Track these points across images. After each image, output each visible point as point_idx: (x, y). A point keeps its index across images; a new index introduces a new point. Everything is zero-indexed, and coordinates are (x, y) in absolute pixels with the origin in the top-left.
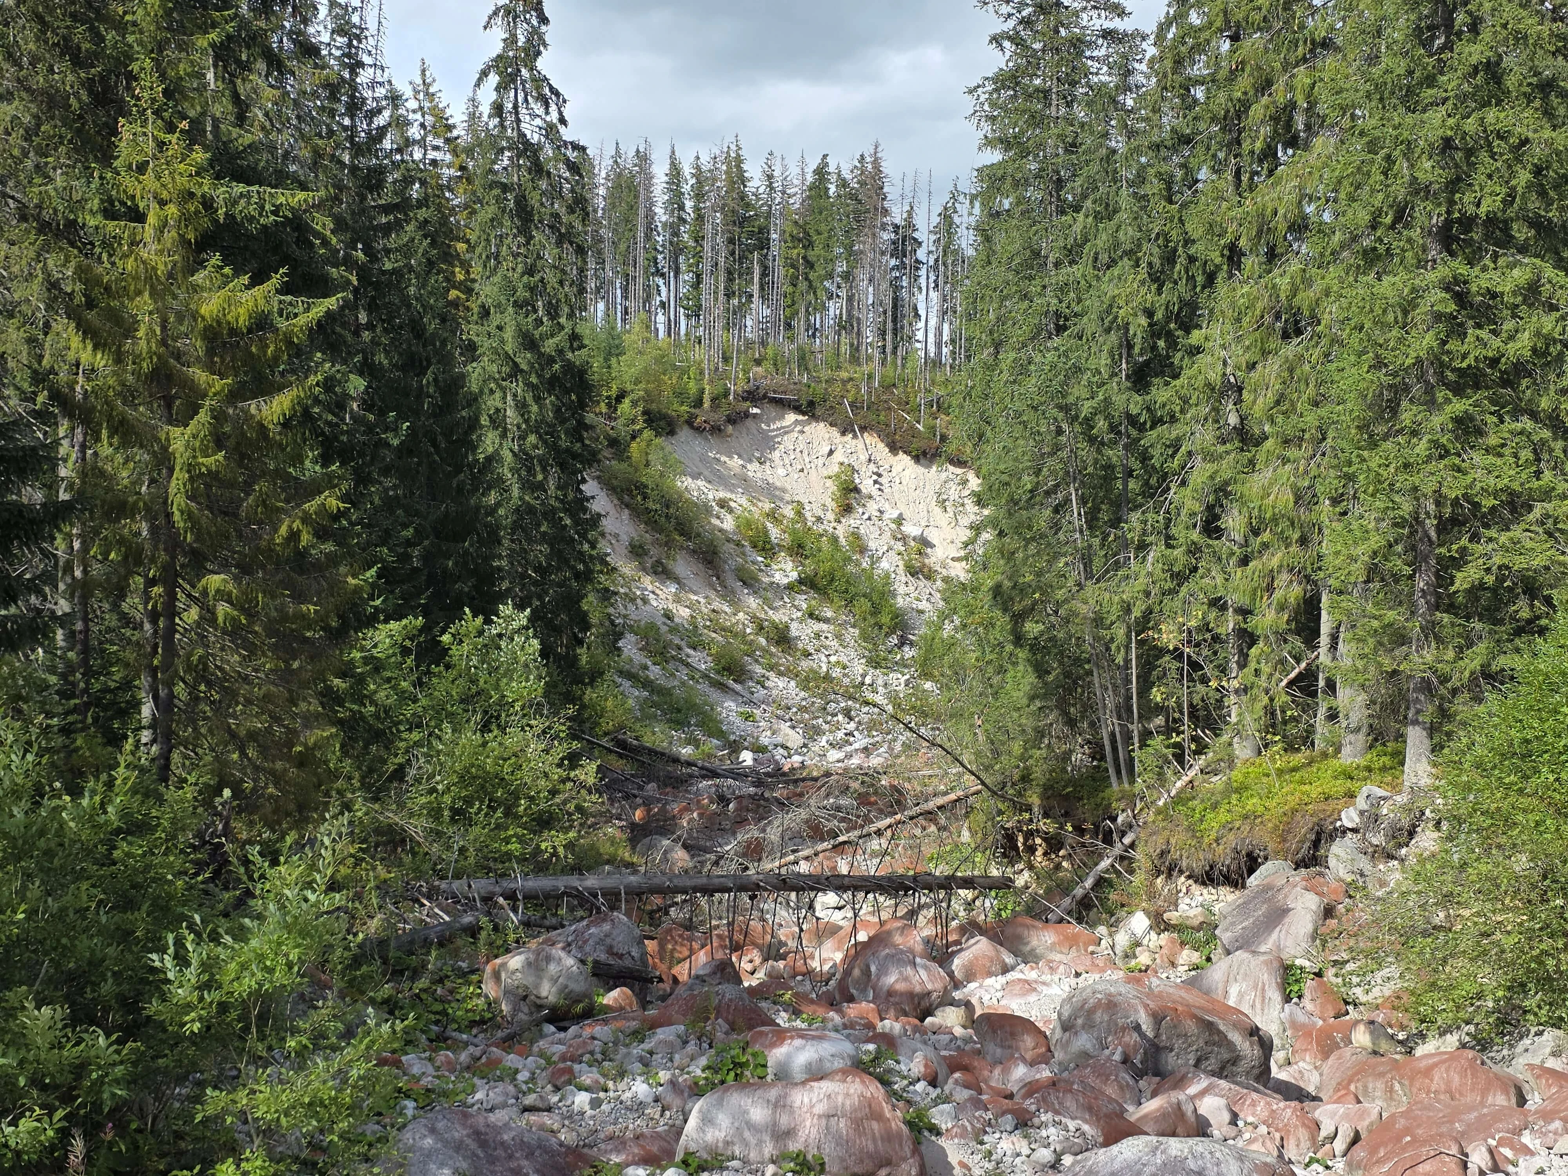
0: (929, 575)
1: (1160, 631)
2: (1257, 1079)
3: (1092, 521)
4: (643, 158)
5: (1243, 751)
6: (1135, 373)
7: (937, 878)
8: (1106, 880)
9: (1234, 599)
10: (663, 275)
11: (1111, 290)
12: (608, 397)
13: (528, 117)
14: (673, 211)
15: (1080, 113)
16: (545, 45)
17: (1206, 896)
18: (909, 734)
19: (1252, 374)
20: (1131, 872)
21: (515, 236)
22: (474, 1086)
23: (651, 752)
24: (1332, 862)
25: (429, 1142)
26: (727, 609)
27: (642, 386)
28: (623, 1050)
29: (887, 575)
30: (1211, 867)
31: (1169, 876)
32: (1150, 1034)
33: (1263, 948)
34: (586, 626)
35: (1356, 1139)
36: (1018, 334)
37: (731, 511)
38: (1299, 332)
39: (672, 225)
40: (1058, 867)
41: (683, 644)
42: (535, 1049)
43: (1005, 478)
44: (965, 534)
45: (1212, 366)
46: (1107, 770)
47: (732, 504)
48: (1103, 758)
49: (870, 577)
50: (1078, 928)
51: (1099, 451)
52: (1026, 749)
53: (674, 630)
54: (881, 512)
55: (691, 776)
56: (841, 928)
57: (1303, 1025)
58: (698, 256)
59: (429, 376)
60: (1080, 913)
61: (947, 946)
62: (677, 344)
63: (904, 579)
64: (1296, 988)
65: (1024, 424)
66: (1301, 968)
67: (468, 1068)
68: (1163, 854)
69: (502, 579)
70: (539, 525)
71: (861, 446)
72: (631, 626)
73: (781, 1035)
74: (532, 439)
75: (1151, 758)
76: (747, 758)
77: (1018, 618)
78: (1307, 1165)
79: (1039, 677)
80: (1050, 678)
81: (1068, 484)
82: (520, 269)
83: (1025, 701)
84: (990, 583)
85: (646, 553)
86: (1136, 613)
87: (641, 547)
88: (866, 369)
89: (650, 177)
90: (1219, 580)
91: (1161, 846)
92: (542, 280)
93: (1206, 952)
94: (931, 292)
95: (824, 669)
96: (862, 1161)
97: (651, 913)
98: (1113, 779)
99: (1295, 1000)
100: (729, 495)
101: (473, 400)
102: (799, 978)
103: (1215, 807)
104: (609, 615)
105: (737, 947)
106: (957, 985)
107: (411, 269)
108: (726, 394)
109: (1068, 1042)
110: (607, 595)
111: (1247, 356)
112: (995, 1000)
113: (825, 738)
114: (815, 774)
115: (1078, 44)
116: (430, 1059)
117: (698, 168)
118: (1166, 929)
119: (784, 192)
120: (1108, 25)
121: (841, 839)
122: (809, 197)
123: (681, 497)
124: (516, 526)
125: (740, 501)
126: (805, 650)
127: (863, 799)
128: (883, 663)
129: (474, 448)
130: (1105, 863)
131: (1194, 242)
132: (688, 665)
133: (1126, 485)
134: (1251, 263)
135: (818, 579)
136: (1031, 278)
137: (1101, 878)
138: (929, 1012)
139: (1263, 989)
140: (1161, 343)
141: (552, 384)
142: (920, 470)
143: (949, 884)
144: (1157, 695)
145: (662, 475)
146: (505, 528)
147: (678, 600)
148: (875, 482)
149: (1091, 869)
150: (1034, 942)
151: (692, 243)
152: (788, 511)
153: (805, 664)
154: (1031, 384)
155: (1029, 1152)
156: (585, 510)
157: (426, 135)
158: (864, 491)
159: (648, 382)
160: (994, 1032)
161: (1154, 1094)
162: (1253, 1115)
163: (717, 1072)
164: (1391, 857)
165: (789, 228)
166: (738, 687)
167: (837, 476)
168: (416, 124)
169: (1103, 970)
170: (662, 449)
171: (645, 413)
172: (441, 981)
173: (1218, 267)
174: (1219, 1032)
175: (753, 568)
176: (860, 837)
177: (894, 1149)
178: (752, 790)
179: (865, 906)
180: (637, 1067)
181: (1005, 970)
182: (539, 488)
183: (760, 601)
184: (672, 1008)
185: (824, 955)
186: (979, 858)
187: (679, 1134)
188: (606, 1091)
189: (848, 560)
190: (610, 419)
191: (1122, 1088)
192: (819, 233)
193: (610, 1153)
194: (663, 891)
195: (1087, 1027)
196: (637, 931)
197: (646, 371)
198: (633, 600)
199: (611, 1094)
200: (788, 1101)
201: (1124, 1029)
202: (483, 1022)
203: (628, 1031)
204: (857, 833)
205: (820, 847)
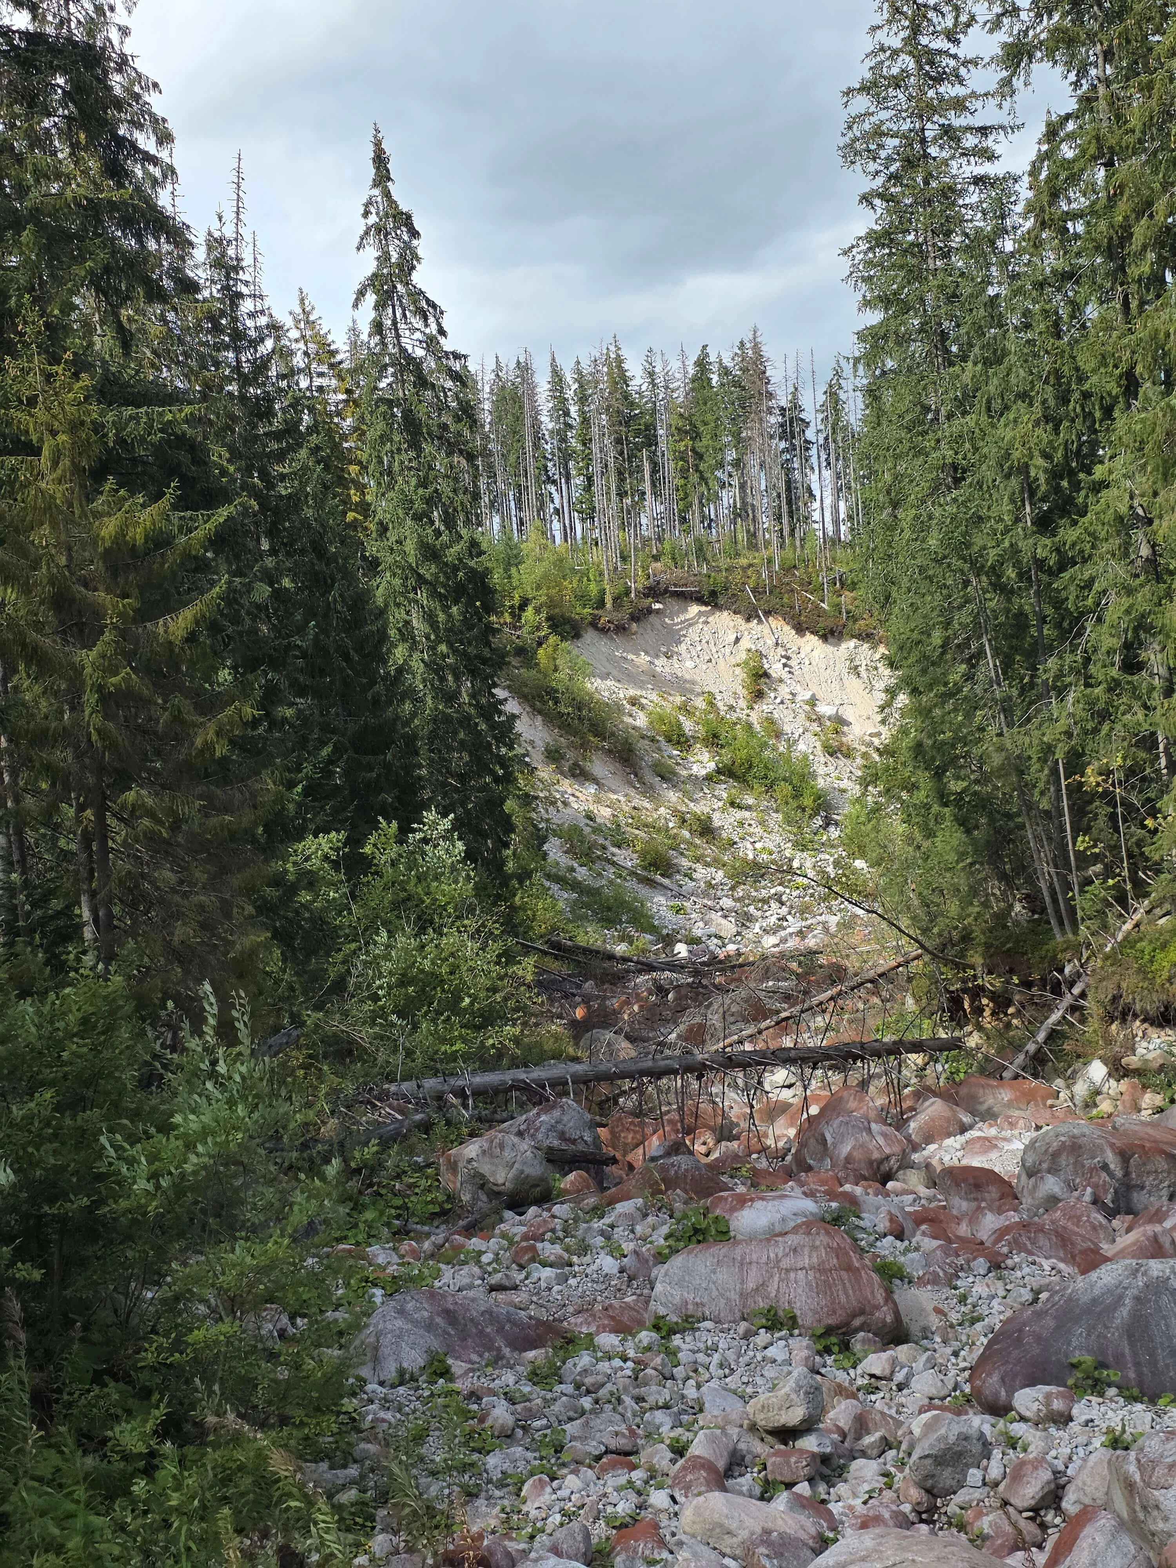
0: (848, 754)
1: (1087, 775)
3: (1007, 670)
4: (524, 369)
6: (1041, 519)
7: (885, 1044)
8: (1058, 1032)
9: (1164, 737)
10: (554, 482)
11: (1007, 435)
12: (511, 607)
13: (407, 333)
14: (559, 417)
15: (959, 262)
16: (418, 260)
17: (1164, 1038)
19: (1158, 501)
20: (1083, 1020)
21: (406, 451)
22: (439, 1270)
23: (587, 951)
25: (399, 1323)
26: (648, 806)
27: (544, 591)
28: (584, 1226)
29: (805, 757)
30: (1166, 1008)
31: (1124, 1020)
32: (1119, 1173)
34: (510, 828)
36: (915, 491)
37: (642, 707)
39: (559, 431)
40: (1008, 1025)
41: (607, 843)
42: (497, 1231)
43: (915, 636)
44: (881, 697)
45: (1119, 498)
46: (1048, 922)
47: (643, 701)
48: (1043, 910)
49: (788, 760)
50: (1034, 1083)
51: (1009, 601)
52: (962, 909)
53: (597, 830)
54: (794, 695)
55: (628, 971)
56: (792, 1104)
58: (588, 458)
59: (335, 593)
60: (1035, 1068)
61: (902, 1114)
62: (574, 549)
63: (823, 760)
65: (930, 578)
67: (432, 1256)
68: (1115, 999)
69: (423, 788)
70: (455, 733)
71: (767, 631)
72: (554, 830)
73: (742, 1202)
74: (442, 648)
75: (1092, 903)
76: (682, 950)
77: (940, 775)
79: (967, 834)
80: (978, 834)
81: (980, 637)
82: (414, 481)
83: (955, 859)
84: (908, 743)
85: (562, 757)
86: (1062, 758)
87: (557, 751)
88: (765, 554)
89: (532, 387)
90: (1141, 715)
91: (1111, 992)
92: (436, 491)
93: (1169, 1094)
94: (824, 472)
95: (751, 856)
96: (834, 1312)
97: (601, 1104)
98: (1056, 930)
100: (639, 693)
101: (381, 613)
102: (755, 1156)
103: (1164, 946)
104: (532, 820)
105: (689, 1131)
106: (916, 1148)
107: (308, 495)
108: (627, 592)
109: (1035, 1187)
110: (527, 800)
111: (1150, 483)
112: (955, 1160)
113: (758, 925)
114: (752, 959)
115: (950, 193)
116: (394, 1249)
117: (579, 372)
118: (1125, 1075)
119: (667, 387)
120: (979, 170)
121: (784, 1015)
122: (692, 390)
123: (591, 698)
124: (433, 736)
125: (650, 697)
126: (730, 840)
127: (801, 977)
128: (810, 846)
129: (385, 662)
130: (1055, 1017)
131: (1087, 376)
132: (614, 864)
133: (1040, 632)
134: (1149, 390)
135: (736, 768)
136: (924, 434)
137: (1053, 1030)
138: (889, 1177)
140: (1065, 484)
141: (458, 592)
142: (828, 649)
143: (896, 1049)
145: (571, 679)
146: (422, 738)
147: (598, 801)
148: (785, 665)
149: (1042, 1023)
150: (990, 1101)
151: (580, 447)
152: (700, 703)
153: (731, 853)
154: (934, 538)
155: (1004, 1293)
156: (500, 713)
157: (310, 363)
158: (774, 675)
159: (548, 588)
160: (957, 1186)
161: (1128, 1230)
163: (678, 1240)
165: (675, 422)
166: (666, 881)
167: (746, 663)
168: (299, 353)
169: (1064, 1121)
170: (569, 652)
171: (548, 619)
172: (398, 1177)
173: (1115, 399)
175: (670, 762)
176: (802, 1012)
177: (866, 1298)
178: (690, 980)
179: (813, 1082)
180: (599, 1241)
181: (964, 1129)
182: (451, 697)
183: (680, 794)
184: (631, 1184)
185: (778, 1132)
186: (926, 1024)
187: (647, 1302)
188: (571, 1265)
189: (764, 745)
190: (515, 628)
191: (1094, 1228)
192: (705, 424)
193: (580, 1326)
194: (610, 1078)
195: (1053, 1170)
196: (587, 1116)
197: (545, 576)
198: (553, 803)
199: (576, 1268)
200: (754, 1257)
201: (1091, 1170)
202: (444, 1213)
203: (587, 1208)
204: (798, 1008)
205: (763, 1025)
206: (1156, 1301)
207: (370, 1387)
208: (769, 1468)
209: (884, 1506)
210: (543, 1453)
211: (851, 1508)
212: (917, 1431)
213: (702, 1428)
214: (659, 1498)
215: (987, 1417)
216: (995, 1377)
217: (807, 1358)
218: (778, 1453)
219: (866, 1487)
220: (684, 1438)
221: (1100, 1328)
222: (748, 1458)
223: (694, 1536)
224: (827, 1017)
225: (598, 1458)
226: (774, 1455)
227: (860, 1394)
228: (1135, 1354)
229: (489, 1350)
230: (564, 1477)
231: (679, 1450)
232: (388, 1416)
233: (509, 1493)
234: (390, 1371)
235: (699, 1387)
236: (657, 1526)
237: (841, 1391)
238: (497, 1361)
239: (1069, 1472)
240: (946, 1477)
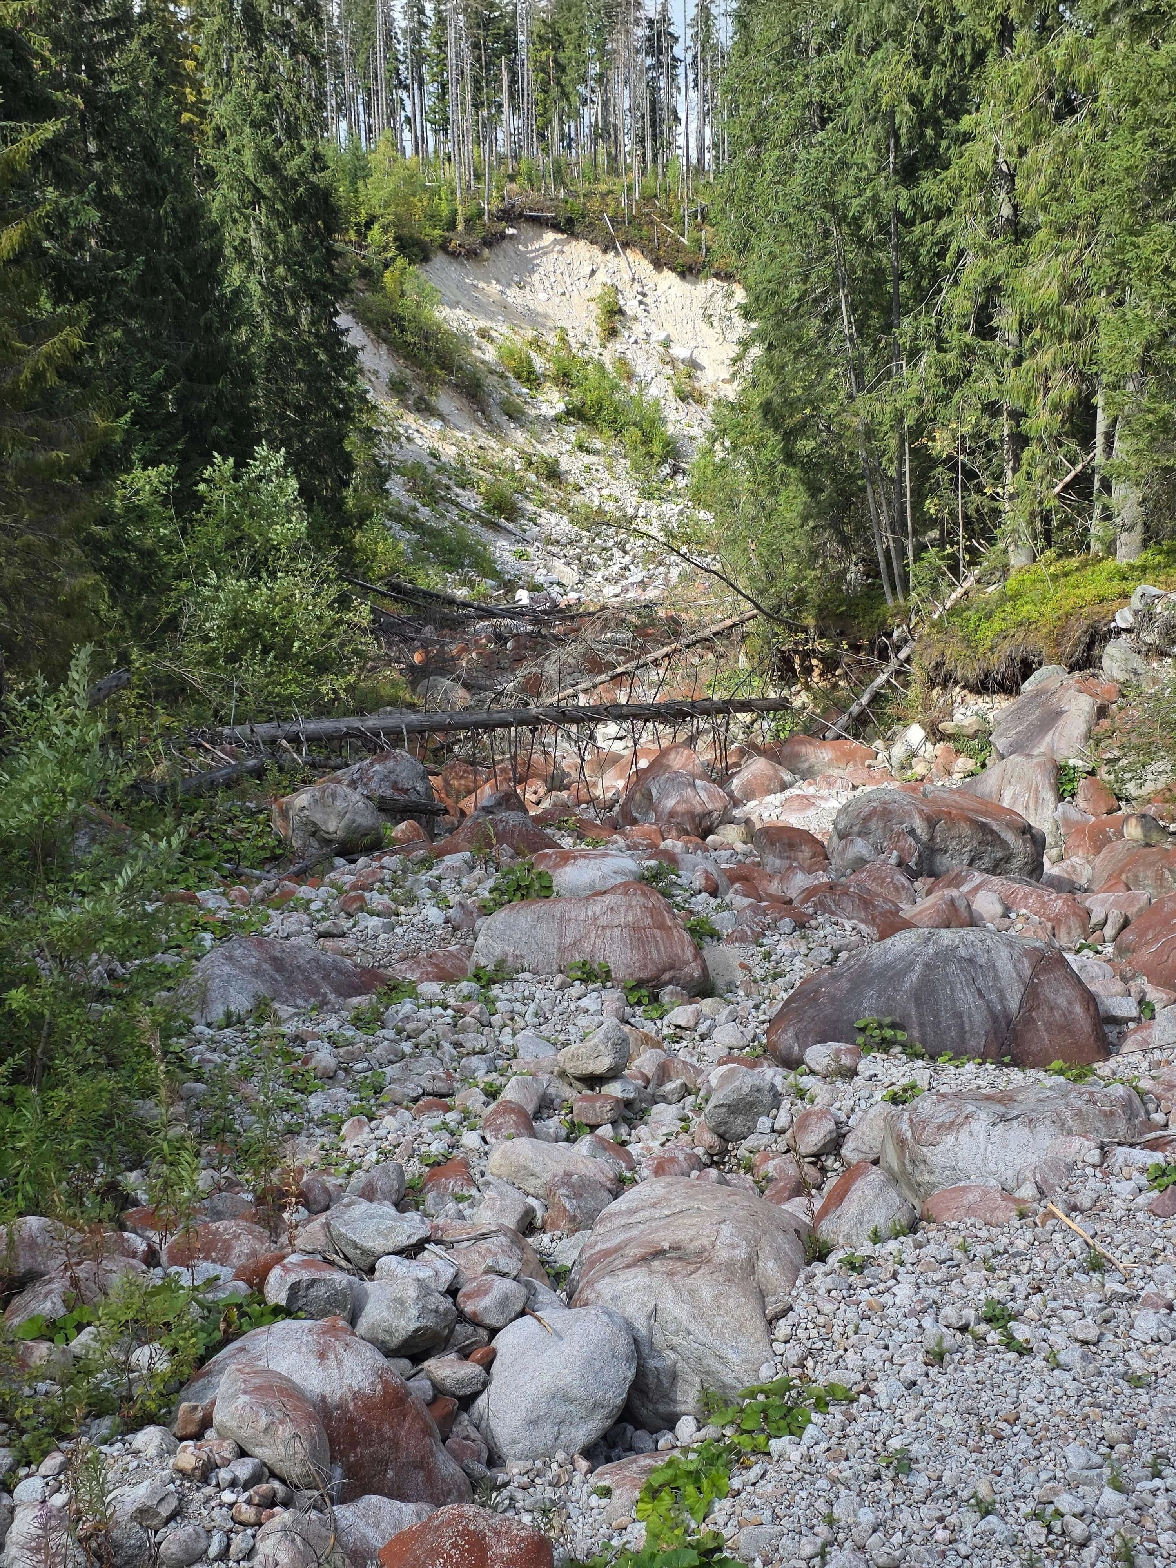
0: (700, 400)
1: (934, 440)
2: (1030, 874)
3: (861, 327)
5: (1017, 559)
6: (904, 167)
7: (714, 703)
8: (882, 695)
9: (1009, 402)
10: (406, 87)
11: (876, 75)
12: (358, 224)
14: (412, 15)
17: (981, 705)
18: (685, 565)
19: (1024, 159)
20: (906, 685)
21: (245, 49)
22: (268, 916)
23: (427, 595)
24: (1106, 662)
25: (227, 969)
26: (494, 445)
27: (392, 209)
28: (412, 877)
29: (657, 402)
30: (986, 676)
31: (945, 687)
32: (925, 838)
33: (1036, 752)
34: (349, 467)
35: (1126, 924)
36: (780, 129)
37: (492, 340)
38: (1073, 111)
39: (412, 31)
40: (835, 686)
41: (451, 483)
42: (326, 880)
43: (772, 286)
44: (733, 350)
45: (984, 153)
46: (882, 587)
47: (493, 334)
48: (878, 575)
49: (639, 404)
50: (855, 743)
51: (868, 253)
52: (800, 571)
53: (441, 469)
54: (648, 335)
55: (468, 617)
56: (622, 757)
57: (1077, 822)
58: (442, 64)
59: (167, 206)
60: (857, 729)
61: (727, 770)
62: (426, 163)
63: (674, 405)
64: (1069, 787)
65: (791, 226)
66: (1074, 768)
67: (262, 901)
68: (937, 666)
69: (260, 420)
70: (294, 363)
71: (624, 264)
72: (397, 467)
73: (566, 858)
74: (280, 270)
75: (925, 571)
76: (523, 596)
77: (790, 436)
78: (1078, 952)
79: (812, 496)
80: (823, 496)
81: (837, 291)
82: (253, 84)
83: (798, 522)
84: (758, 401)
85: (407, 389)
86: (909, 422)
87: (402, 383)
88: (625, 180)
90: (993, 383)
91: (936, 658)
92: (277, 96)
93: (981, 759)
94: (690, 93)
95: (597, 503)
96: (646, 966)
97: (435, 751)
98: (888, 595)
99: (1068, 799)
100: (489, 324)
101: (215, 230)
102: (583, 806)
103: (989, 616)
104: (374, 456)
105: (522, 780)
106: (737, 803)
107: (139, 92)
108: (480, 214)
109: (845, 849)
110: (370, 435)
111: (1018, 139)
112: (774, 816)
113: (600, 574)
114: (591, 609)
116: (224, 894)
118: (941, 740)
121: (619, 670)
123: (439, 328)
124: (272, 364)
125: (501, 329)
126: (577, 485)
127: (639, 630)
128: (656, 494)
129: (220, 282)
130: (881, 679)
131: (962, 17)
132: (458, 505)
133: (896, 288)
134: (1023, 37)
135: (585, 410)
136: (792, 67)
137: (877, 693)
138: (709, 831)
139: (1037, 790)
140: (929, 132)
141: (299, 210)
142: (685, 288)
143: (726, 708)
144: (930, 506)
145: (418, 306)
146: (259, 367)
147: (443, 438)
148: (640, 302)
149: (867, 685)
150: (812, 760)
151: (434, 50)
152: (552, 339)
153: (576, 499)
154: (797, 183)
155: (806, 952)
156: (341, 344)
158: (629, 312)
159: (397, 205)
160: (773, 844)
161: (929, 893)
162: (1026, 907)
163: (503, 894)
164: (1164, 654)
165: (538, 28)
166: (510, 526)
167: (601, 298)
169: (879, 782)
170: (417, 277)
171: (396, 239)
172: (230, 821)
173: (988, 44)
174: (992, 832)
175: (519, 400)
176: (637, 668)
177: (676, 955)
178: (530, 628)
179: (644, 734)
180: (427, 892)
181: (784, 787)
182: (291, 323)
183: (527, 435)
184: (460, 837)
185: (607, 783)
186: (756, 682)
187: (470, 951)
188: (398, 915)
189: (615, 387)
190: (360, 247)
191: (897, 889)
192: (569, 33)
193: (405, 972)
194: (444, 729)
195: (863, 834)
196: (421, 767)
197: (395, 193)
198: (396, 439)
199: (403, 918)
200: (573, 915)
201: (899, 835)
202: (275, 858)
203: (416, 860)
204: (634, 664)
205: (598, 679)
206: (944, 968)
207: (197, 1029)
208: (576, 1111)
209: (680, 1152)
210: (364, 1094)
211: (649, 1149)
212: (714, 1081)
213: (515, 1074)
214: (470, 1139)
215: (780, 1069)
216: (790, 1033)
217: (618, 1009)
218: (584, 1098)
219: (665, 1130)
220: (498, 1083)
221: (890, 991)
222: (557, 1102)
223: (500, 1177)
224: (661, 671)
225: (416, 1100)
226: (581, 1099)
227: (665, 1044)
228: (920, 1015)
229: (315, 994)
230: (382, 1117)
231: (492, 1094)
232: (215, 1057)
233: (329, 1131)
234: (217, 1013)
235: (514, 1034)
236: (467, 1165)
237: (647, 1040)
238: (322, 1005)
239: (851, 1123)
240: (738, 1124)
